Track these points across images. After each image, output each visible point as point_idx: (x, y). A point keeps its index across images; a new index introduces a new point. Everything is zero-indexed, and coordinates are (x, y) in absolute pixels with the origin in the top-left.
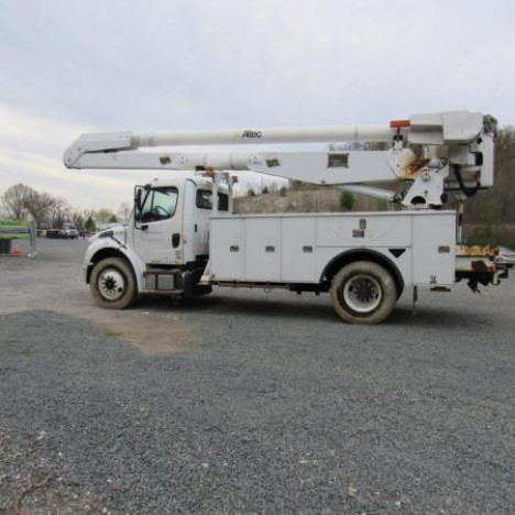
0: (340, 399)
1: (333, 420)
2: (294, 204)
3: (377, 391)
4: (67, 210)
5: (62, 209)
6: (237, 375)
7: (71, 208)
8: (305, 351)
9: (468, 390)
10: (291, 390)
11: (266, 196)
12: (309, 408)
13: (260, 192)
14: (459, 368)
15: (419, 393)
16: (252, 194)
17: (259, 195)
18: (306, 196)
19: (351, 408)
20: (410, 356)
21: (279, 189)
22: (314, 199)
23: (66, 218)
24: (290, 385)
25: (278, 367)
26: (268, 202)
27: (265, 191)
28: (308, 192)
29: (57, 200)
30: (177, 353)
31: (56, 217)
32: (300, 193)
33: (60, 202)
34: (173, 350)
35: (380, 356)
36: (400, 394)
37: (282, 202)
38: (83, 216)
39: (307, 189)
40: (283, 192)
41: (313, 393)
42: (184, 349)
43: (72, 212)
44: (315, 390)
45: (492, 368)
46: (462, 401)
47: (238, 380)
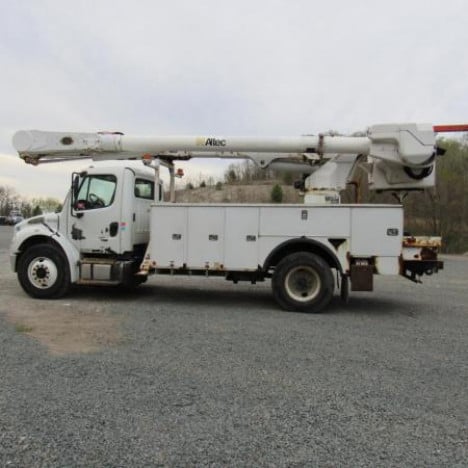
0: (267, 415)
1: (258, 446)
2: (229, 197)
3: (308, 403)
4: (15, 198)
5: (11, 197)
6: (152, 383)
7: (19, 196)
8: (230, 350)
9: (407, 399)
10: (211, 403)
11: (203, 189)
12: (231, 429)
13: (198, 185)
14: (394, 369)
15: (355, 404)
16: (190, 187)
17: (197, 189)
18: (240, 190)
19: (279, 428)
20: (342, 355)
21: (215, 183)
22: (247, 193)
23: (14, 206)
24: (211, 396)
25: (200, 371)
26: (205, 195)
27: (203, 185)
28: (242, 187)
29: (6, 189)
30: (89, 354)
31: (4, 205)
32: (235, 188)
33: (9, 191)
34: (86, 350)
35: (311, 356)
36: (334, 407)
37: (218, 195)
38: (31, 204)
39: (241, 184)
40: (219, 186)
41: (236, 407)
42: (98, 349)
43: (20, 200)
44: (238, 403)
45: (427, 370)
46: (403, 415)
47: (151, 390)
